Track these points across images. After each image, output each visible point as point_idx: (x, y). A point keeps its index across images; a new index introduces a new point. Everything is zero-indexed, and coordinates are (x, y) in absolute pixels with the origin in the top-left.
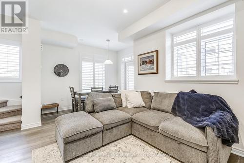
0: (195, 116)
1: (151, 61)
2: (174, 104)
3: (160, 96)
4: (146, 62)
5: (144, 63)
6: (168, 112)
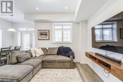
0: (65, 54)
1: (46, 34)
2: (58, 51)
3: (52, 49)
4: (43, 34)
5: (42, 34)
6: (55, 55)
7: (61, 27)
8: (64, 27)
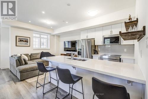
1: (26, 41)
5: (21, 41)
7: (38, 36)
8: (42, 36)
